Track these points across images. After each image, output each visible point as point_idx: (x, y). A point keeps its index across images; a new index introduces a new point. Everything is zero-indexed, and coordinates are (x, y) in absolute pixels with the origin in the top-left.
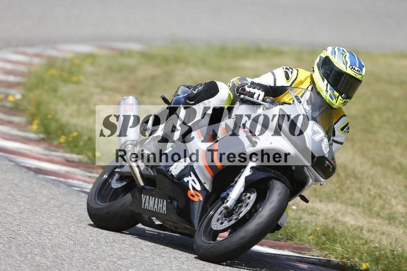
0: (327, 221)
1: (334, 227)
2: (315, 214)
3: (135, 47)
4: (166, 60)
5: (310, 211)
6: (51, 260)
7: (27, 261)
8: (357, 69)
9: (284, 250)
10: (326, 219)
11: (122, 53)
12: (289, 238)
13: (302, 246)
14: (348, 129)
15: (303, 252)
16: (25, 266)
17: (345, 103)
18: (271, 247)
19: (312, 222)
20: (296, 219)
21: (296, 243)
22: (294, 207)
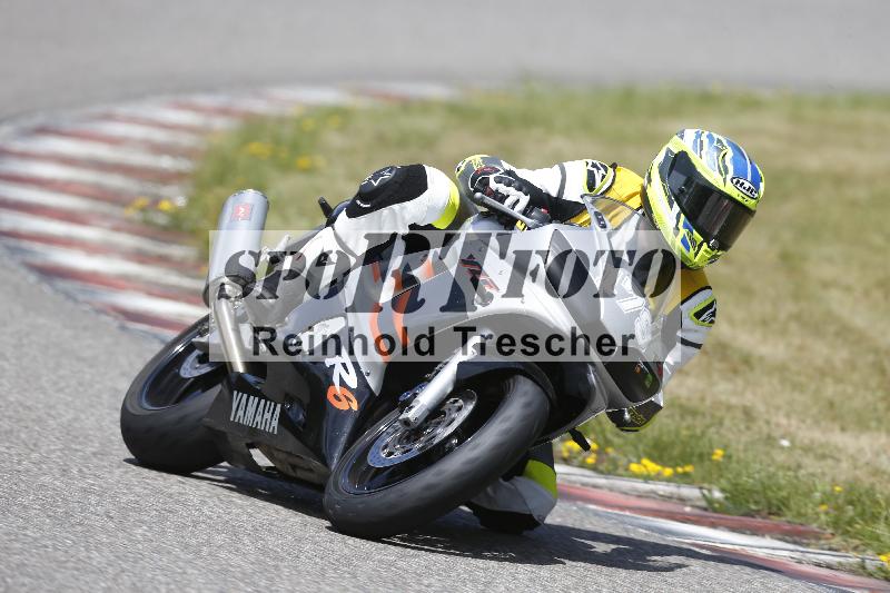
0: (858, 472)
1: (873, 485)
2: (833, 457)
3: (435, 92)
4: (503, 121)
5: (820, 451)
6: (252, 558)
7: (199, 562)
8: (747, 185)
9: (763, 536)
10: (855, 468)
11: (406, 105)
12: (774, 509)
13: (802, 528)
14: (714, 314)
15: (805, 541)
16: (196, 572)
17: (713, 259)
18: (733, 529)
19: (823, 474)
20: (789, 469)
21: (789, 522)
22: (785, 443)
